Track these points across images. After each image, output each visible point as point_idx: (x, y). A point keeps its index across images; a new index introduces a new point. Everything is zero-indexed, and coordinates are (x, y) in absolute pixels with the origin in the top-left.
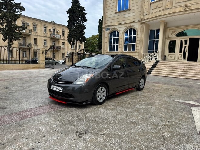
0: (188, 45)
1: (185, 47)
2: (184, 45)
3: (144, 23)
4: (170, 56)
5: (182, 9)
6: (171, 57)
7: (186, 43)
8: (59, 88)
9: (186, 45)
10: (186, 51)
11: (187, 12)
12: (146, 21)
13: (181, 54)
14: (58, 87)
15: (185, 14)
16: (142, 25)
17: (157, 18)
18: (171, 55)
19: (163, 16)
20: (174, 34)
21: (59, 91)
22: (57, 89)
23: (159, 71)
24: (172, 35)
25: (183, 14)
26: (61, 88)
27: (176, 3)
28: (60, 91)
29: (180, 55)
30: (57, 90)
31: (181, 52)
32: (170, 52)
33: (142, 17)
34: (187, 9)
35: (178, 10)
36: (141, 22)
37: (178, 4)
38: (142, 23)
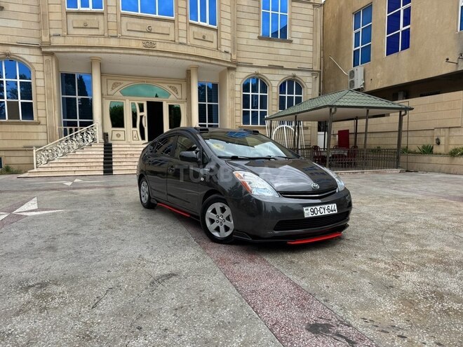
0: (145, 113)
1: (141, 117)
2: (139, 114)
3: (52, 54)
4: (115, 133)
5: (141, 46)
6: (118, 135)
7: (142, 110)
8: (330, 206)
9: (142, 114)
10: (144, 125)
11: (151, 53)
12: (61, 50)
13: (134, 129)
14: (326, 206)
15: (145, 55)
16: (46, 58)
17: (89, 50)
18: (117, 133)
19: (104, 50)
20: (117, 89)
21: (331, 213)
22: (326, 211)
23: (124, 164)
24: (113, 91)
25: (143, 55)
26: (333, 205)
27: (128, 30)
28: (334, 212)
29: (135, 133)
30: (327, 213)
31: (134, 126)
32: (114, 126)
33: (45, 39)
34: (149, 47)
35: (134, 44)
36: (43, 50)
37: (132, 34)
38: (45, 54)
